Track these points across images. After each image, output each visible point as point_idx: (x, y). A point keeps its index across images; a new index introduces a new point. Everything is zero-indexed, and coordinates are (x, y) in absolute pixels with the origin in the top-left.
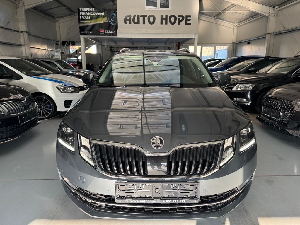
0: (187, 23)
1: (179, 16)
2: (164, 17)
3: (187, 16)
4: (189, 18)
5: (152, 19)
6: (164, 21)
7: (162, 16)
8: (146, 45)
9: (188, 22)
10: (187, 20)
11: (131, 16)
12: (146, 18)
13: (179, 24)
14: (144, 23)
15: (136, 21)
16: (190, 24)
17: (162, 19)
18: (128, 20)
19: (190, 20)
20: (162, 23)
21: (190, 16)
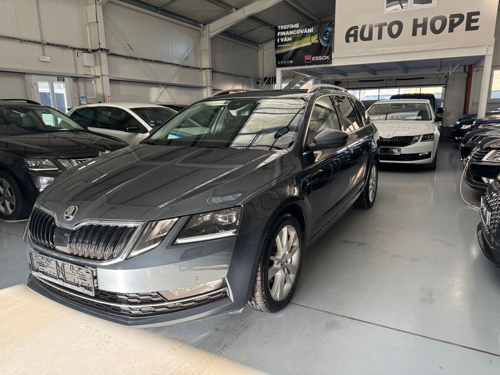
0: (468, 28)
1: (452, 16)
2: (420, 22)
3: (470, 15)
4: (473, 17)
5: (395, 29)
6: (420, 30)
7: (415, 21)
9: (473, 25)
10: (470, 21)
11: (357, 27)
12: (385, 29)
13: (451, 30)
14: (380, 37)
15: (366, 35)
16: (476, 28)
17: (416, 25)
18: (352, 36)
19: (476, 21)
20: (414, 34)
21: (478, 13)
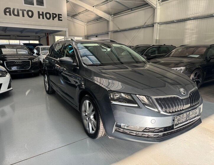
0: (59, 20)
1: (53, 14)
2: (41, 13)
3: (59, 15)
4: (60, 16)
5: (30, 13)
6: (41, 16)
7: (39, 12)
8: (19, 34)
9: (60, 19)
11: (10, 8)
12: (25, 13)
13: (53, 19)
14: (23, 16)
15: (16, 13)
16: (61, 20)
17: (39, 15)
18: (8, 12)
19: (61, 17)
20: (39, 18)
21: (61, 15)
